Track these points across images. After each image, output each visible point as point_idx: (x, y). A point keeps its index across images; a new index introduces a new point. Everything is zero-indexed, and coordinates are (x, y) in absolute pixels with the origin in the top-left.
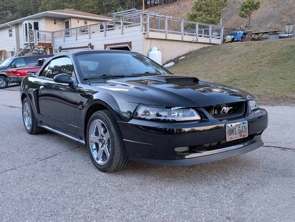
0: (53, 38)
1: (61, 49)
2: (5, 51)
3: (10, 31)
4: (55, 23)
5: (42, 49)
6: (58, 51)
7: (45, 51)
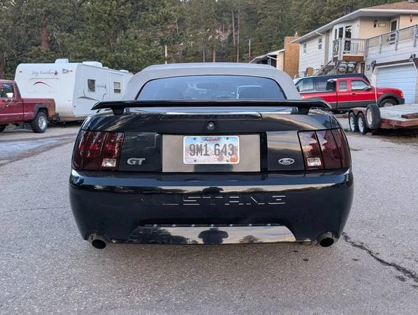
0: (367, 48)
1: (374, 65)
2: (312, 68)
3: (320, 41)
4: (375, 26)
5: (351, 65)
6: (371, 68)
7: (355, 68)
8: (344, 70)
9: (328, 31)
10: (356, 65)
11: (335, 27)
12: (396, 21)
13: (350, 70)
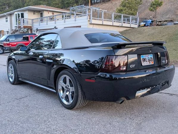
0: (33, 23)
1: (38, 30)
2: (3, 31)
3: (7, 18)
4: (34, 14)
5: (26, 30)
6: (36, 31)
7: (27, 31)
8: (23, 32)
9: (11, 15)
10: (28, 30)
11: (16, 13)
12: (42, 13)
13: (25, 32)
